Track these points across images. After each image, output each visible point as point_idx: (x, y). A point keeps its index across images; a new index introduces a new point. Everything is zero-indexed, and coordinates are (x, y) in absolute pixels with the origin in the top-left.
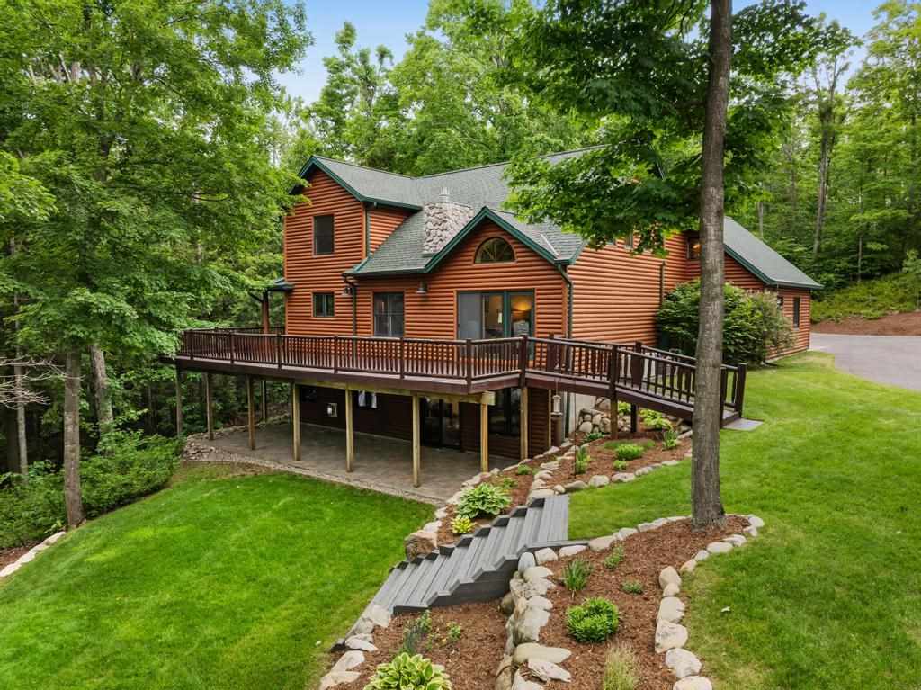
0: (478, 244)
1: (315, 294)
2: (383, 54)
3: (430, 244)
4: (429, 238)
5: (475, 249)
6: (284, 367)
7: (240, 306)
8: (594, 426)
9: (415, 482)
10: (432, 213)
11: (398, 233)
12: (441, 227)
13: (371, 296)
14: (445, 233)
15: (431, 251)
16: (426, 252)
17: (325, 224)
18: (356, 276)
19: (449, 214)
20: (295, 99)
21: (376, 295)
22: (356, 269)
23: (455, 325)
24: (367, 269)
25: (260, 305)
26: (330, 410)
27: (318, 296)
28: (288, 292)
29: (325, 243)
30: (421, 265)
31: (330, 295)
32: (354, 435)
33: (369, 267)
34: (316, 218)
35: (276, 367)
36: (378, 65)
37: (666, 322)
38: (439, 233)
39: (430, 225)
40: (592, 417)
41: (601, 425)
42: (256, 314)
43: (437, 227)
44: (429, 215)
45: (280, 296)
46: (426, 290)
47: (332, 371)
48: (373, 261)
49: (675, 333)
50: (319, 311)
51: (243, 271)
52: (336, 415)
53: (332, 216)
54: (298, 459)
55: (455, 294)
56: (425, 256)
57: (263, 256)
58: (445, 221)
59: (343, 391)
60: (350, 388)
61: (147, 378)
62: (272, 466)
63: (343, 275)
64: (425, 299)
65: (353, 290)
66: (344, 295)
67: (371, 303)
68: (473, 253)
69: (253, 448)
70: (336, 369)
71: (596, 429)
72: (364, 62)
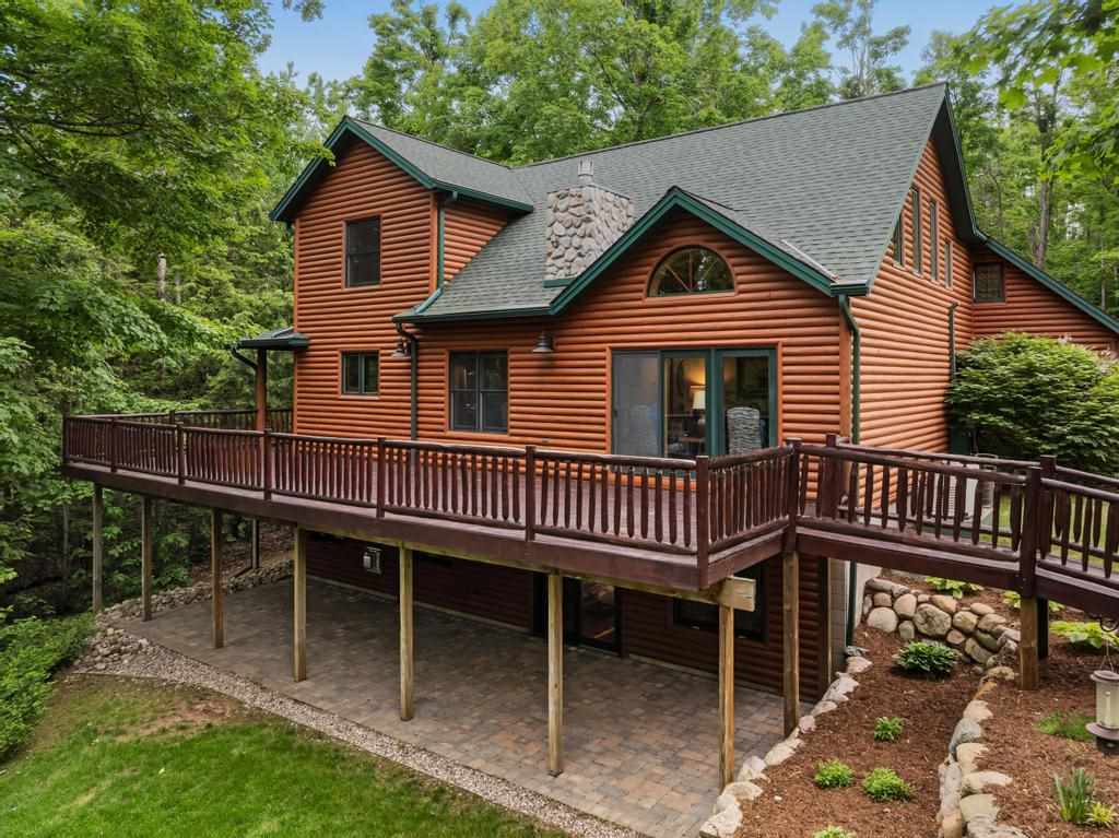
0: (656, 260)
1: (345, 354)
2: (455, 15)
3: (559, 262)
4: (557, 252)
5: (649, 269)
6: (275, 498)
7: (223, 375)
8: (902, 618)
9: (553, 765)
10: (562, 207)
11: (493, 249)
12: (579, 231)
13: (446, 357)
14: (587, 243)
15: (561, 275)
16: (549, 277)
17: (365, 233)
18: (420, 322)
19: (595, 206)
20: (329, 84)
21: (453, 355)
22: (419, 309)
23: (607, 412)
24: (439, 310)
25: (253, 372)
26: (367, 558)
27: (350, 357)
28: (300, 350)
29: (365, 266)
30: (542, 300)
31: (372, 357)
32: (415, 609)
33: (444, 305)
34: (349, 223)
35: (260, 495)
36: (448, 31)
37: (969, 407)
38: (576, 241)
39: (559, 229)
40: (894, 598)
41: (919, 619)
42: (247, 390)
43: (572, 230)
44: (556, 210)
45: (289, 357)
46: (550, 346)
47: (372, 512)
48: (450, 296)
49: (990, 427)
50: (351, 383)
51: (231, 317)
52: (378, 570)
53: (377, 218)
54: (303, 678)
55: (608, 354)
56: (549, 285)
57: (267, 295)
58: (588, 220)
59: (396, 550)
60: (410, 546)
61: (51, 497)
62: (247, 697)
63: (395, 321)
64: (549, 364)
65: (413, 348)
66: (397, 355)
67: (446, 371)
68: (646, 278)
69: (219, 645)
70: (381, 509)
71: (907, 625)
72: (429, 24)
